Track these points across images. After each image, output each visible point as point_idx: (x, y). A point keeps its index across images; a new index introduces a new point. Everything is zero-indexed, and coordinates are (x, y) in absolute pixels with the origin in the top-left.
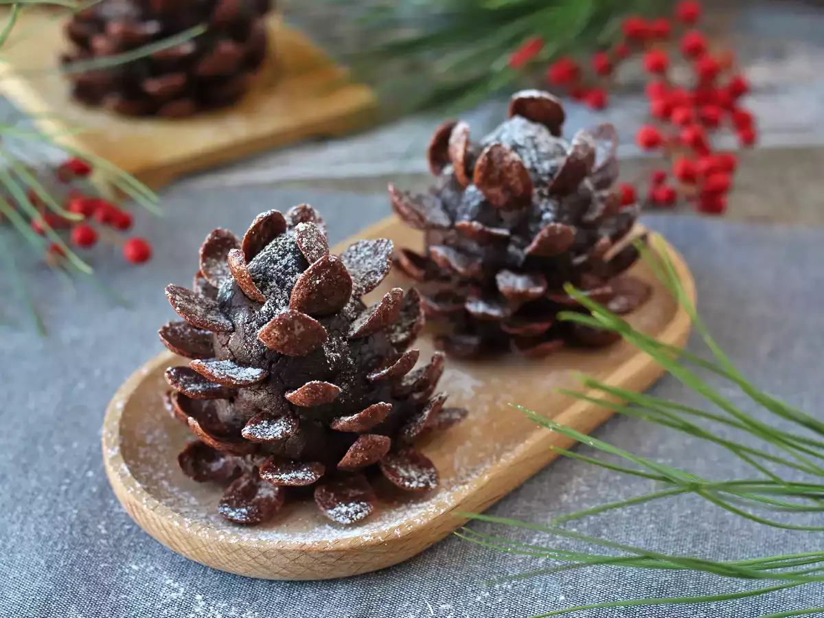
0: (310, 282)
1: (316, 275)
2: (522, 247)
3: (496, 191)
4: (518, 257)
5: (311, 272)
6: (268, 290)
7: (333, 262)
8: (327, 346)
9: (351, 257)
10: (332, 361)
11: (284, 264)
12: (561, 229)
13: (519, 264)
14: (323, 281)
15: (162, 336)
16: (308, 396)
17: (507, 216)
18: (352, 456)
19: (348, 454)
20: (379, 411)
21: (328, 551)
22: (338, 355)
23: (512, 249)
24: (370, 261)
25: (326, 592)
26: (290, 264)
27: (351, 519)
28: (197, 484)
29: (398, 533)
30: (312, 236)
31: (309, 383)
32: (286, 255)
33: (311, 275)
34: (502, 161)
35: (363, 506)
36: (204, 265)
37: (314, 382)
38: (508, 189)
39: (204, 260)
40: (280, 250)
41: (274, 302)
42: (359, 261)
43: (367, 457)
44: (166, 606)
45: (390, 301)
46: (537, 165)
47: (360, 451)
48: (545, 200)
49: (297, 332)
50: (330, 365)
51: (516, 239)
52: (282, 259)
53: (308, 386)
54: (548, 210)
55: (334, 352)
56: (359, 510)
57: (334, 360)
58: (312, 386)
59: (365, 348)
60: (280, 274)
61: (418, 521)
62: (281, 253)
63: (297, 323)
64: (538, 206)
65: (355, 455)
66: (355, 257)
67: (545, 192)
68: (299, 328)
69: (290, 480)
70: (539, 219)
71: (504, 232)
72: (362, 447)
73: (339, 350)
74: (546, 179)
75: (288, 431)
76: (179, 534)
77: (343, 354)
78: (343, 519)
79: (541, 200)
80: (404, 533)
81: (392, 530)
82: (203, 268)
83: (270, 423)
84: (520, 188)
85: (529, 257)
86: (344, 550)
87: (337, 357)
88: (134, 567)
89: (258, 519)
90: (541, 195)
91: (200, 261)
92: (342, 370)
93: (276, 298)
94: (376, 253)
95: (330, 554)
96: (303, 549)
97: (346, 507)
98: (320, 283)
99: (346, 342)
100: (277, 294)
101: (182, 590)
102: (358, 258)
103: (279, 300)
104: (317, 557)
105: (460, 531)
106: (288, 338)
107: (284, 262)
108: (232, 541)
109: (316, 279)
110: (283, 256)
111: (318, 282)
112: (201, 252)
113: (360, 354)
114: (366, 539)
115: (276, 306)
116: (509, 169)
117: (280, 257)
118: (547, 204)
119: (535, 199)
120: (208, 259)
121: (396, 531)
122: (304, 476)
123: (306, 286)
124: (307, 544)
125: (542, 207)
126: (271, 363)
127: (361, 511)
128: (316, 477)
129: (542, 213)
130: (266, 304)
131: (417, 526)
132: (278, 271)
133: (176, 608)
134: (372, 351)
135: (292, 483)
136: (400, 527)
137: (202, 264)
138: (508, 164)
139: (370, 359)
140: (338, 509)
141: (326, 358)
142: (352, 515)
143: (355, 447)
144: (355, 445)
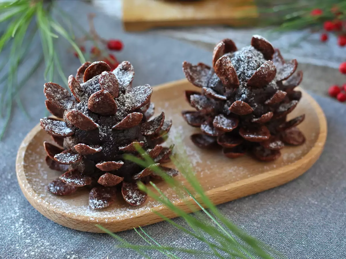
0: (94, 100)
1: (97, 97)
3: (223, 78)
4: (228, 110)
5: (95, 95)
6: (83, 97)
7: (105, 94)
8: (101, 129)
9: (136, 91)
10: (102, 136)
11: (94, 87)
12: (243, 104)
13: (228, 114)
14: (100, 101)
15: (46, 103)
16: (79, 149)
17: (228, 91)
19: (100, 179)
21: (73, 219)
22: (106, 134)
23: (226, 106)
24: (141, 95)
25: (73, 235)
26: (96, 88)
27: (95, 207)
28: (50, 170)
29: (106, 221)
30: (107, 79)
31: (80, 144)
32: (97, 84)
33: (95, 96)
34: (225, 65)
35: (104, 203)
36: (78, 76)
37: (82, 144)
38: (227, 78)
39: (79, 74)
40: (96, 80)
41: (83, 103)
42: (138, 94)
43: (107, 183)
44: (7, 219)
45: (130, 118)
46: (245, 71)
48: (244, 88)
50: (101, 138)
51: (228, 102)
52: (95, 85)
53: (79, 145)
55: (104, 132)
56: (101, 204)
57: (103, 136)
58: (81, 146)
59: (121, 135)
60: (90, 91)
61: (119, 218)
62: (96, 82)
63: (79, 116)
64: (241, 90)
66: (137, 92)
67: (246, 84)
68: (80, 119)
69: (70, 183)
70: (240, 96)
71: (224, 98)
72: (105, 178)
73: (106, 132)
75: (74, 161)
77: (108, 135)
78: (93, 206)
80: (109, 221)
81: (105, 218)
82: (77, 77)
83: (71, 155)
86: (80, 221)
87: (105, 135)
88: (9, 197)
89: (61, 194)
90: (244, 86)
91: (77, 74)
92: (106, 141)
93: (85, 102)
94: (145, 93)
95: (74, 220)
96: (63, 214)
97: (97, 201)
98: (98, 101)
99: (111, 130)
100: (86, 100)
101: (18, 214)
102: (138, 93)
103: (86, 103)
104: (68, 219)
105: (138, 229)
107: (95, 86)
108: (38, 201)
109: (97, 99)
110: (96, 84)
111: (97, 100)
112: (78, 70)
113: (118, 136)
114: (91, 219)
115: (83, 105)
117: (94, 84)
118: (245, 90)
119: (241, 87)
120: (81, 74)
121: (106, 220)
122: (79, 182)
123: (92, 101)
124: (66, 212)
125: (243, 91)
126: (76, 129)
127: (102, 205)
128: (83, 184)
129: (242, 94)
130: (80, 103)
131: (116, 220)
132: (90, 90)
133: (10, 221)
134: (125, 136)
135: (70, 184)
136: (109, 218)
137: (77, 75)
139: (123, 140)
140: (94, 201)
141: (99, 134)
142: (97, 205)
144: (102, 176)
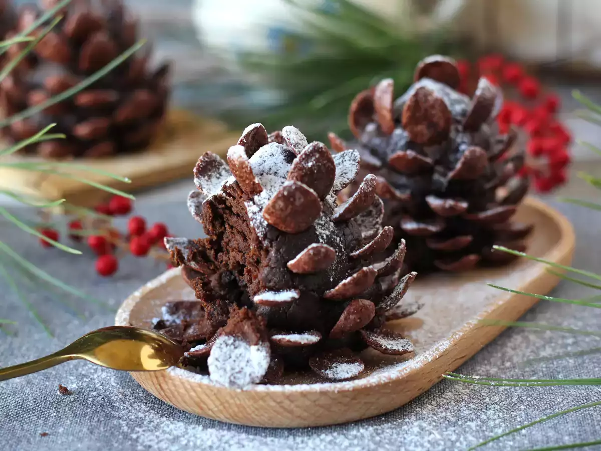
1: (308, 159)
2: (444, 175)
3: (421, 128)
4: (441, 183)
7: (322, 148)
8: (319, 224)
10: (323, 238)
12: (479, 152)
13: (443, 190)
14: (314, 164)
16: (311, 258)
17: (429, 150)
18: (346, 319)
19: (342, 317)
20: (369, 274)
22: (328, 232)
23: (436, 177)
24: (339, 167)
31: (312, 245)
33: (303, 159)
34: (426, 100)
37: (316, 245)
38: (431, 125)
43: (359, 318)
47: (353, 313)
48: (460, 135)
49: (298, 203)
51: (439, 168)
54: (463, 142)
55: (324, 230)
57: (325, 237)
59: (347, 231)
63: (298, 195)
64: (454, 140)
65: (348, 317)
67: (460, 128)
68: (300, 199)
70: (457, 150)
72: (354, 309)
73: (328, 229)
74: (459, 118)
76: (208, 392)
77: (331, 233)
79: (457, 135)
84: (442, 123)
85: (451, 182)
90: (457, 131)
93: (272, 187)
94: (344, 161)
98: (311, 166)
99: (333, 223)
103: (275, 188)
106: (292, 209)
109: (308, 163)
113: (344, 234)
116: (433, 107)
118: (462, 138)
119: (452, 134)
123: (300, 170)
125: (459, 140)
128: (316, 339)
129: (459, 145)
130: (264, 192)
134: (352, 234)
138: (431, 102)
139: (351, 240)
140: (334, 369)
141: (317, 236)
143: (349, 310)
144: (347, 309)
